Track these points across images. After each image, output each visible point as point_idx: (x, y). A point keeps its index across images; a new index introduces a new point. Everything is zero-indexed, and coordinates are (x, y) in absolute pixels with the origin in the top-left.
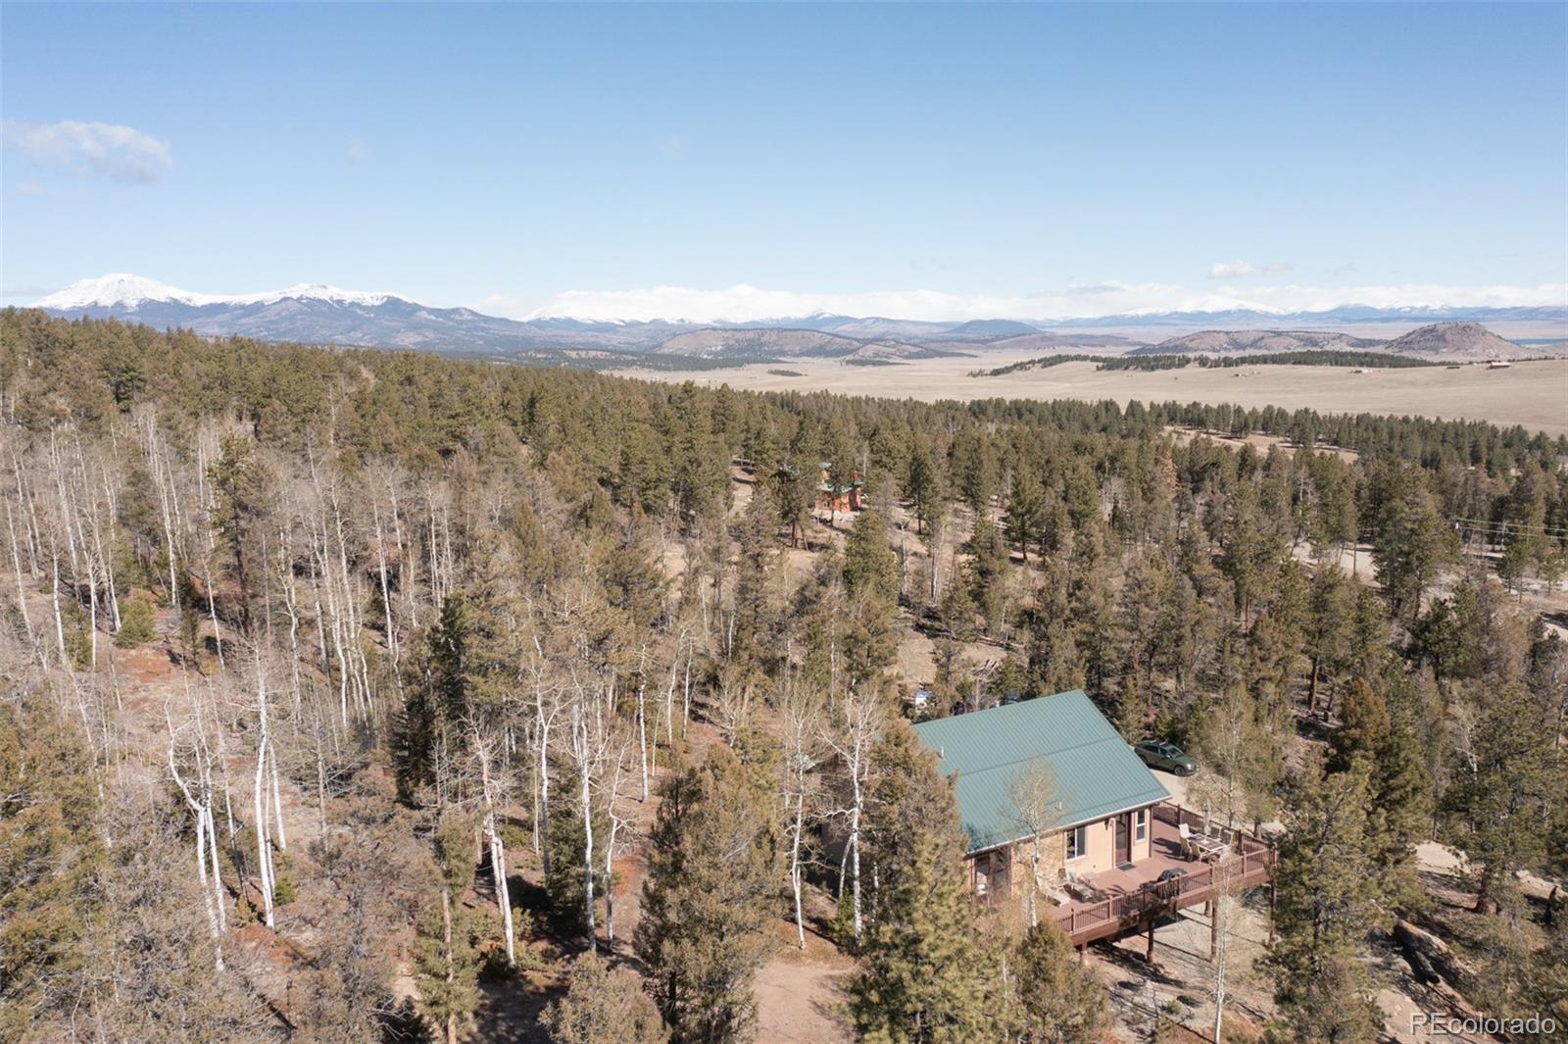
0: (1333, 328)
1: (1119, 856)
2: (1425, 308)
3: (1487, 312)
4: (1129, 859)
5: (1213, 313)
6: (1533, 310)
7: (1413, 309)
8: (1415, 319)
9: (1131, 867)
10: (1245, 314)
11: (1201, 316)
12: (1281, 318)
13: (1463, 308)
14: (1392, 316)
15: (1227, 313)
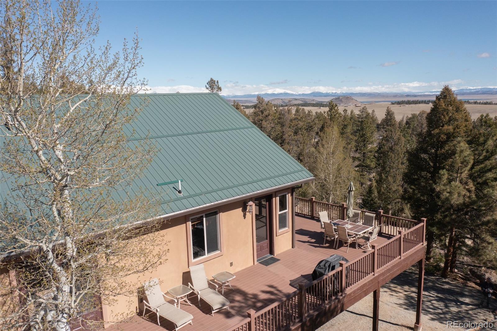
0: (311, 98)
1: (260, 249)
2: (336, 93)
3: (352, 94)
4: (271, 252)
5: (277, 94)
6: (364, 93)
7: (333, 93)
8: (334, 96)
9: (275, 260)
10: (286, 94)
11: (273, 95)
12: (296, 95)
13: (346, 93)
14: (327, 95)
15: (281, 94)
